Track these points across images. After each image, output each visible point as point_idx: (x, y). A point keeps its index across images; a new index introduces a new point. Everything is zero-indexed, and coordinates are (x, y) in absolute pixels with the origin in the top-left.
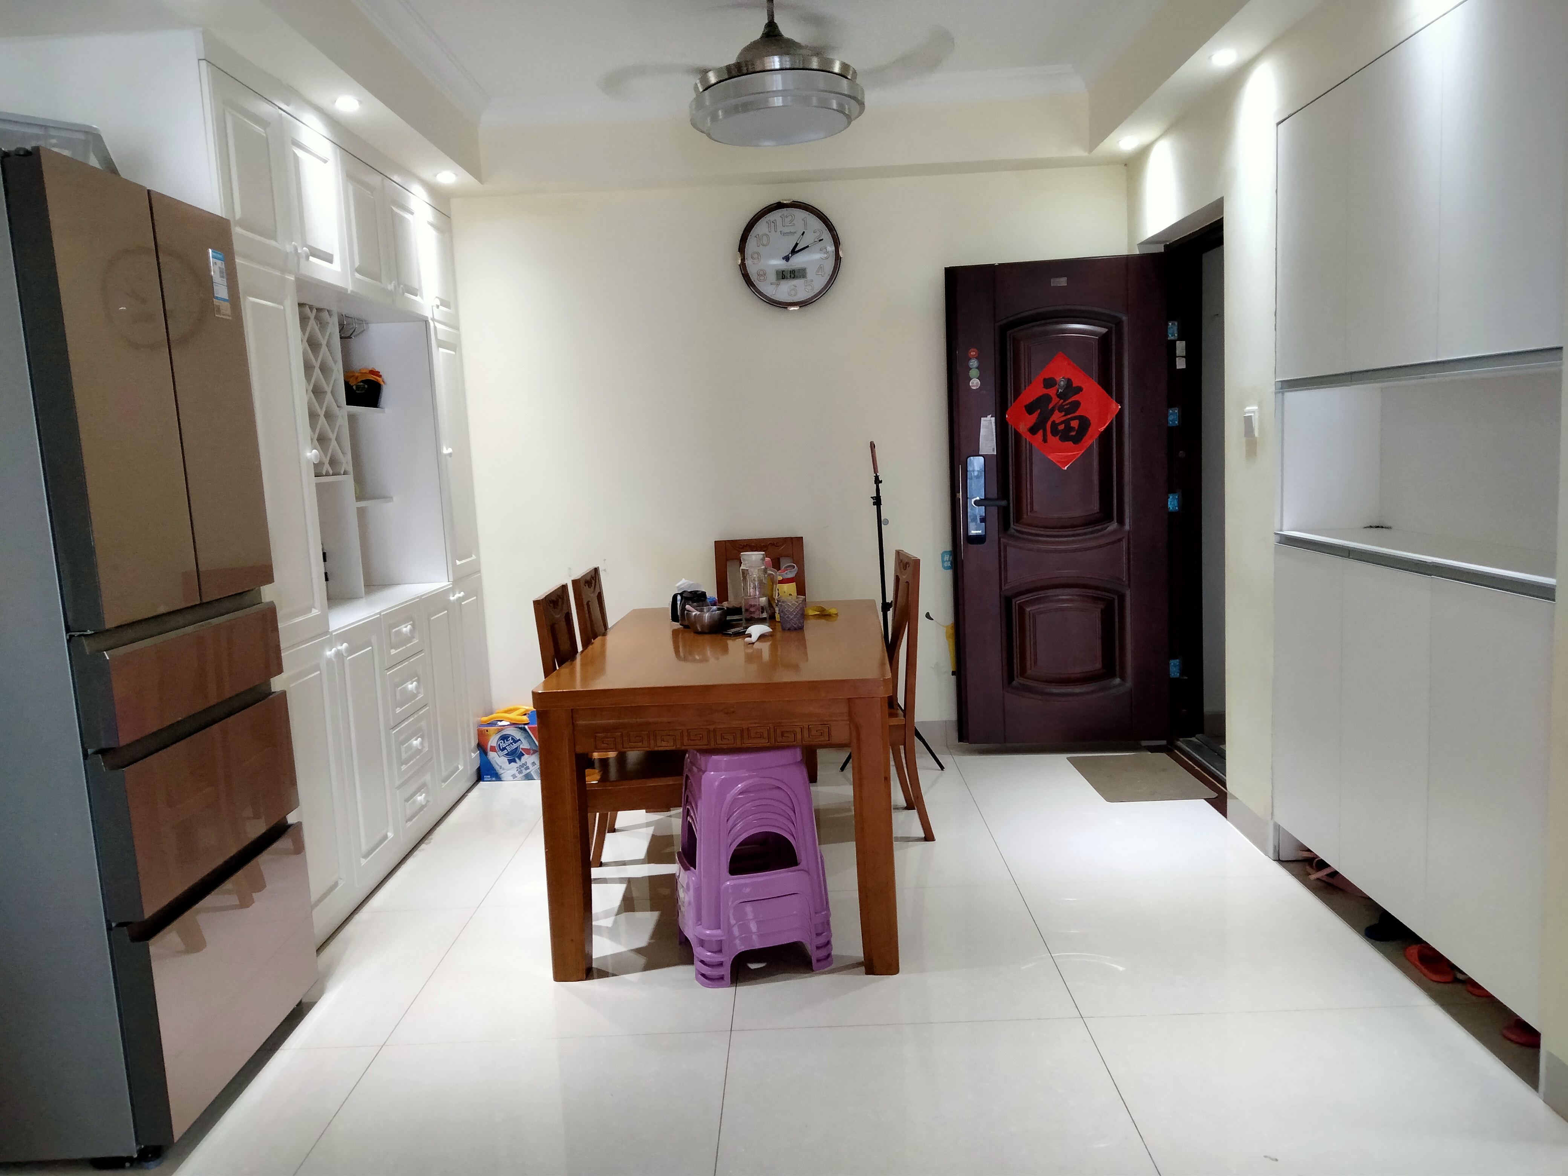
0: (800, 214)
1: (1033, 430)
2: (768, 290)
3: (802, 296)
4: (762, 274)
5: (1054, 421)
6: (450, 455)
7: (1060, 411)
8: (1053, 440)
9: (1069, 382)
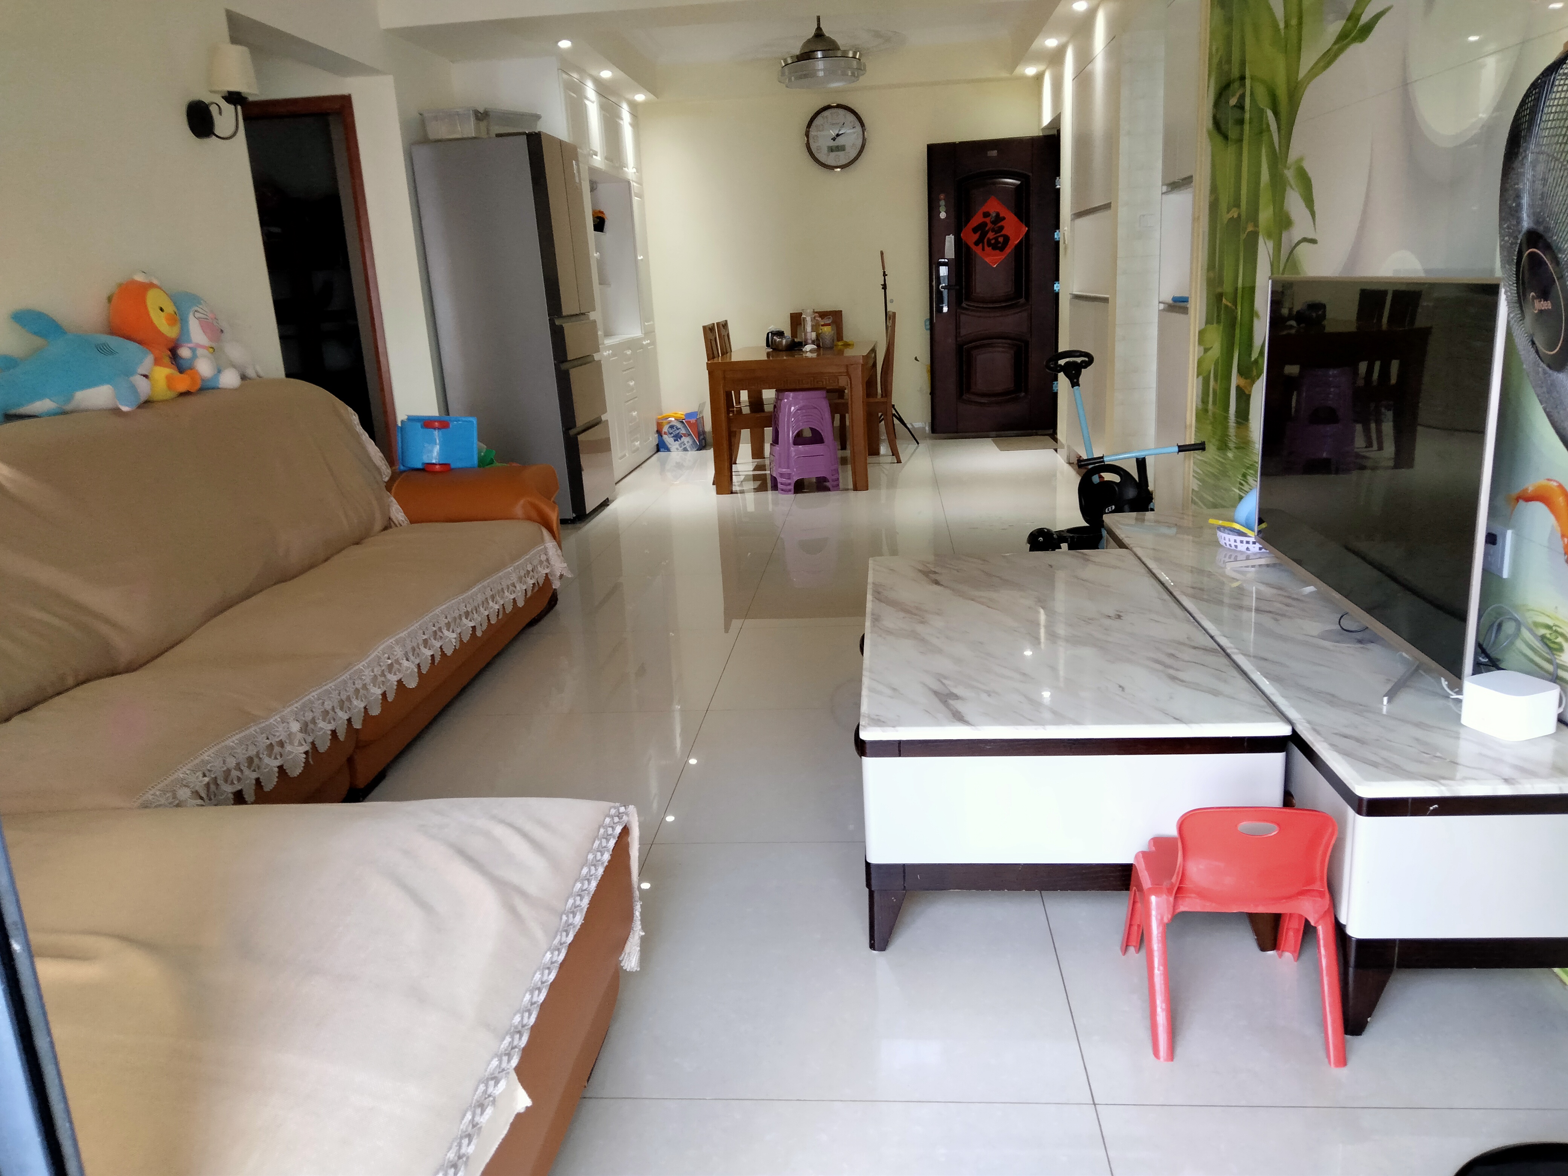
0: (841, 112)
1: (977, 243)
2: (822, 158)
3: (843, 162)
4: (819, 148)
5: (988, 238)
6: (642, 260)
7: (992, 232)
8: (988, 249)
9: (998, 214)
